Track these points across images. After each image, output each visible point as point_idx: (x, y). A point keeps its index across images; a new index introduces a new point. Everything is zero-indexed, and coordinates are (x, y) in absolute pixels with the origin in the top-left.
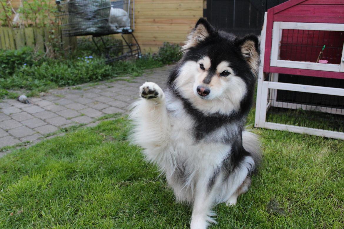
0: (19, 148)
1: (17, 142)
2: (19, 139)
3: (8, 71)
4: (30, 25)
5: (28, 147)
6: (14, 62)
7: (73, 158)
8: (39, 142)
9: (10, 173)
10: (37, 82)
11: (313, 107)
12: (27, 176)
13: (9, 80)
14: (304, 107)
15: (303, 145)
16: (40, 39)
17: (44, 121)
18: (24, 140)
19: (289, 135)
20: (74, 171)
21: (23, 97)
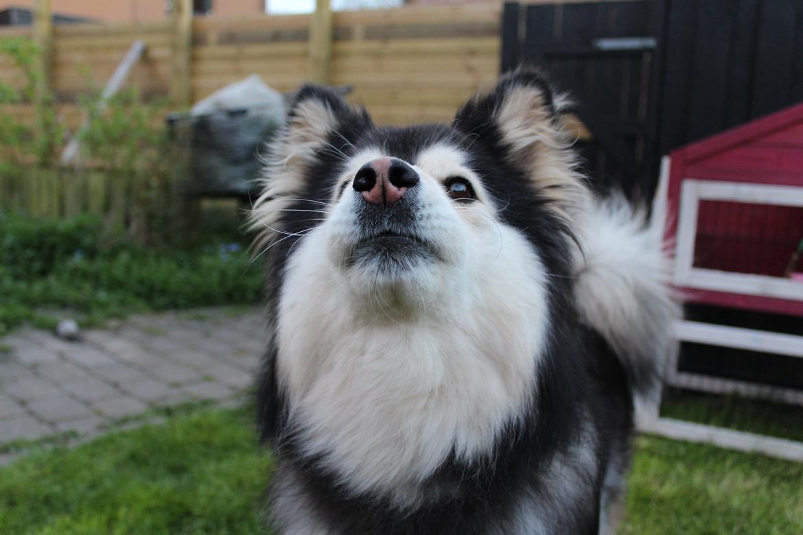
0: (49, 447)
1: (47, 431)
2: (52, 424)
3: (37, 265)
4: (100, 170)
5: (73, 445)
6: (53, 247)
7: (185, 479)
8: (102, 435)
9: (22, 508)
10: (102, 295)
11: (766, 391)
12: (67, 519)
13: (38, 287)
14: (745, 389)
15: (756, 479)
16: (119, 200)
17: (116, 385)
18: (64, 427)
19: (716, 453)
20: (188, 514)
21: (69, 326)
